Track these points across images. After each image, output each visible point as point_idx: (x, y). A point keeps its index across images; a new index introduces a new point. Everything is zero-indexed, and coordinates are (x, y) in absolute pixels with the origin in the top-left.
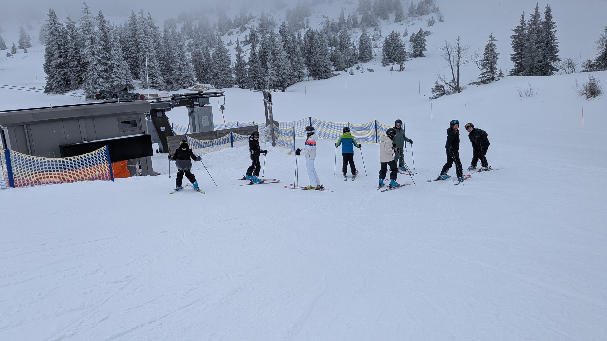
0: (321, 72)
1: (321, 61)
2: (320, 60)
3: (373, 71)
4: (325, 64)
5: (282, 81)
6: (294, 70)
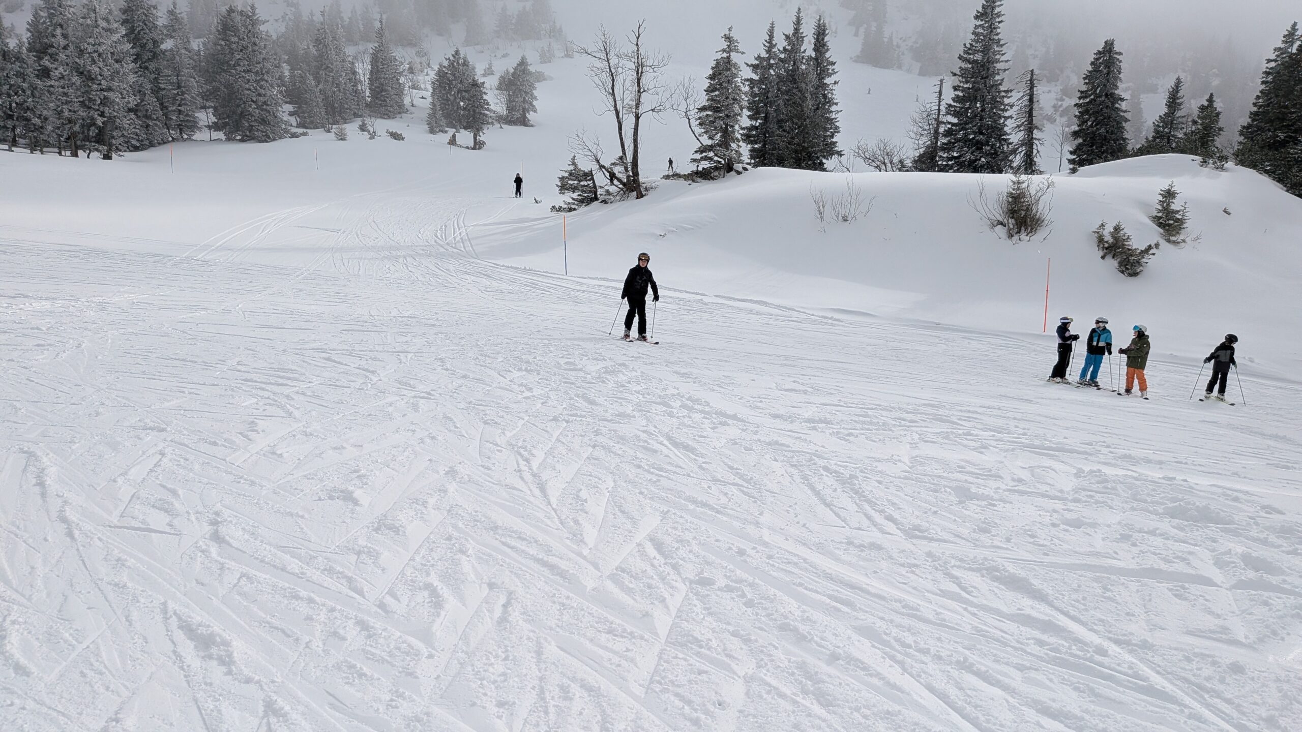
0: (249, 121)
3: (403, 139)
5: (101, 125)
6: (161, 104)
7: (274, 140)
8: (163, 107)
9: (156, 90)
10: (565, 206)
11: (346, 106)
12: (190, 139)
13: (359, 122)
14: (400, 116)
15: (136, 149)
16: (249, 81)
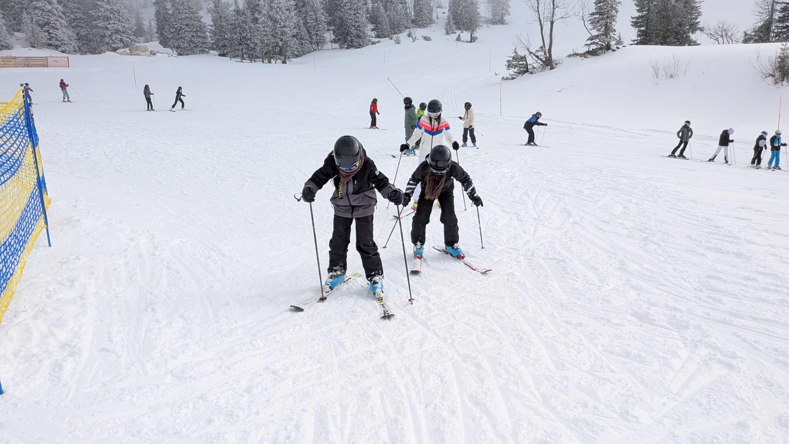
0: (351, 37)
1: (351, 19)
2: (350, 17)
3: (431, 40)
4: (357, 24)
5: (281, 45)
6: (308, 31)
7: (363, 46)
8: (309, 33)
9: (306, 23)
10: (509, 77)
11: (401, 23)
12: (322, 49)
13: (407, 31)
14: (430, 25)
15: (297, 56)
16: (351, 14)
